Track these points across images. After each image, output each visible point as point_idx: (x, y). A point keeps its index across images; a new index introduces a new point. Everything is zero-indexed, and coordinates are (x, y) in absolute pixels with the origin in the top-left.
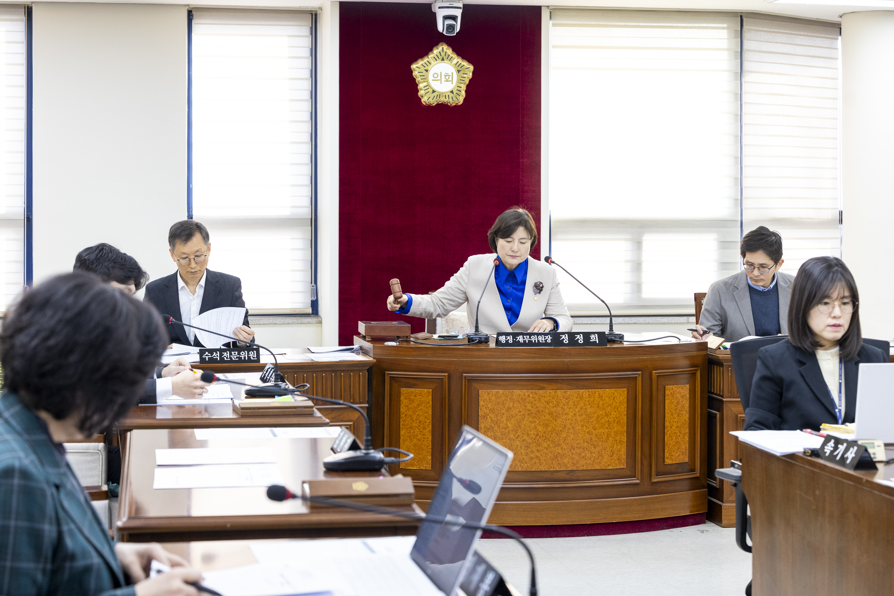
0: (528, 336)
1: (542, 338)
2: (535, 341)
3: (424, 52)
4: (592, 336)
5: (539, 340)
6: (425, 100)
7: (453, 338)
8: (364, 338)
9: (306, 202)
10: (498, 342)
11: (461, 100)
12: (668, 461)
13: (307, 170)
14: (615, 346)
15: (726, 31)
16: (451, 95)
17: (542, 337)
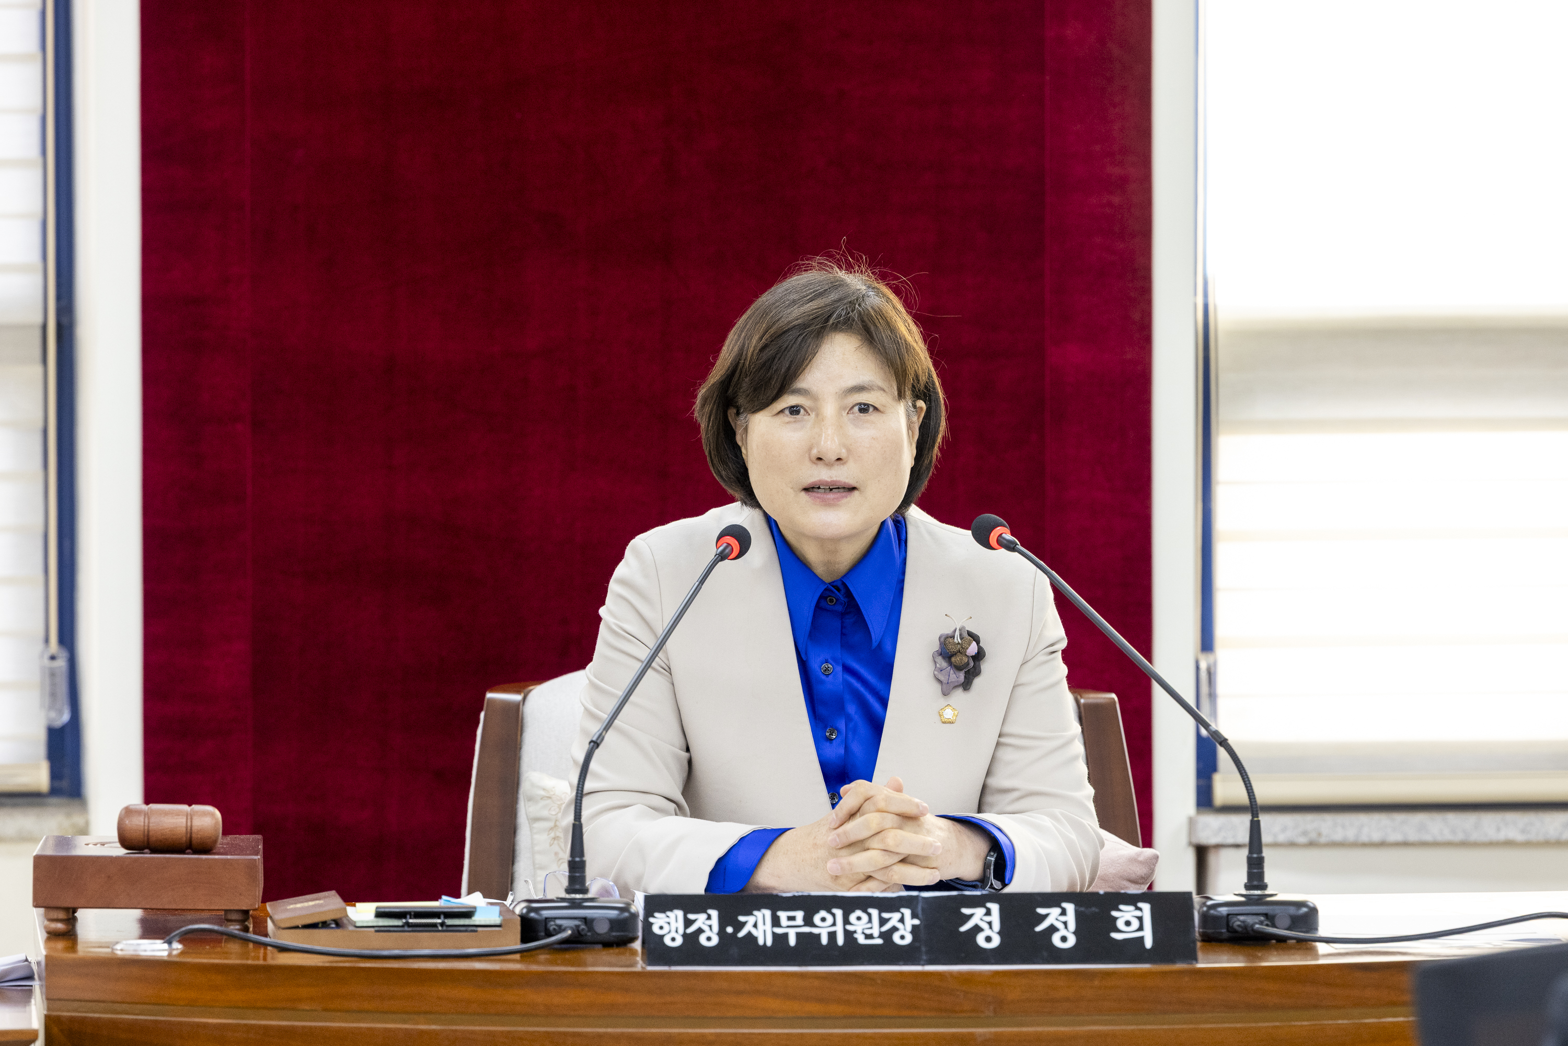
0: (799, 915)
1: (870, 921)
2: (832, 936)
4: (1125, 915)
5: (855, 932)
7: (449, 922)
14: (1274, 961)
17: (870, 915)
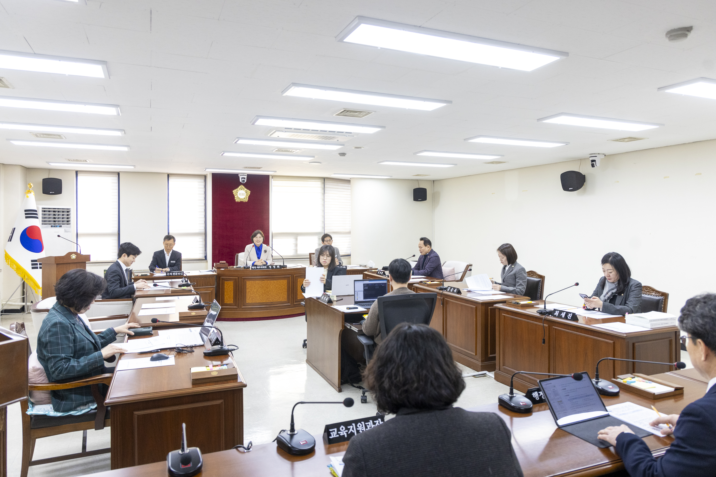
3: (236, 187)
4: (278, 266)
6: (236, 200)
8: (215, 268)
9: (203, 228)
10: (252, 268)
11: (247, 201)
12: (298, 299)
13: (203, 219)
14: (284, 269)
15: (320, 182)
16: (244, 199)
